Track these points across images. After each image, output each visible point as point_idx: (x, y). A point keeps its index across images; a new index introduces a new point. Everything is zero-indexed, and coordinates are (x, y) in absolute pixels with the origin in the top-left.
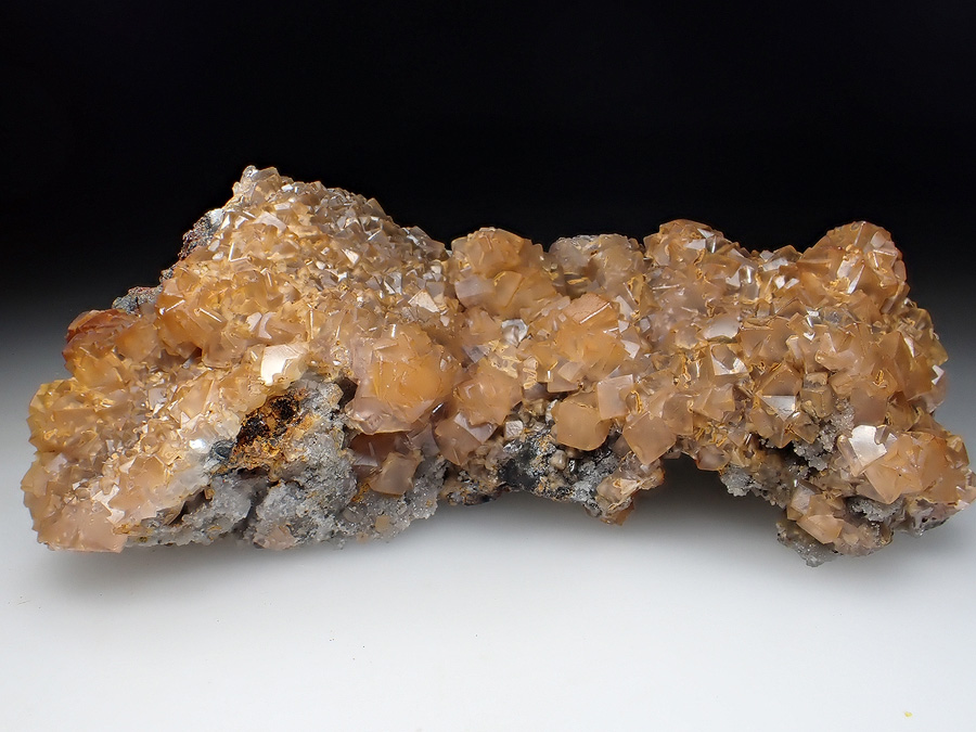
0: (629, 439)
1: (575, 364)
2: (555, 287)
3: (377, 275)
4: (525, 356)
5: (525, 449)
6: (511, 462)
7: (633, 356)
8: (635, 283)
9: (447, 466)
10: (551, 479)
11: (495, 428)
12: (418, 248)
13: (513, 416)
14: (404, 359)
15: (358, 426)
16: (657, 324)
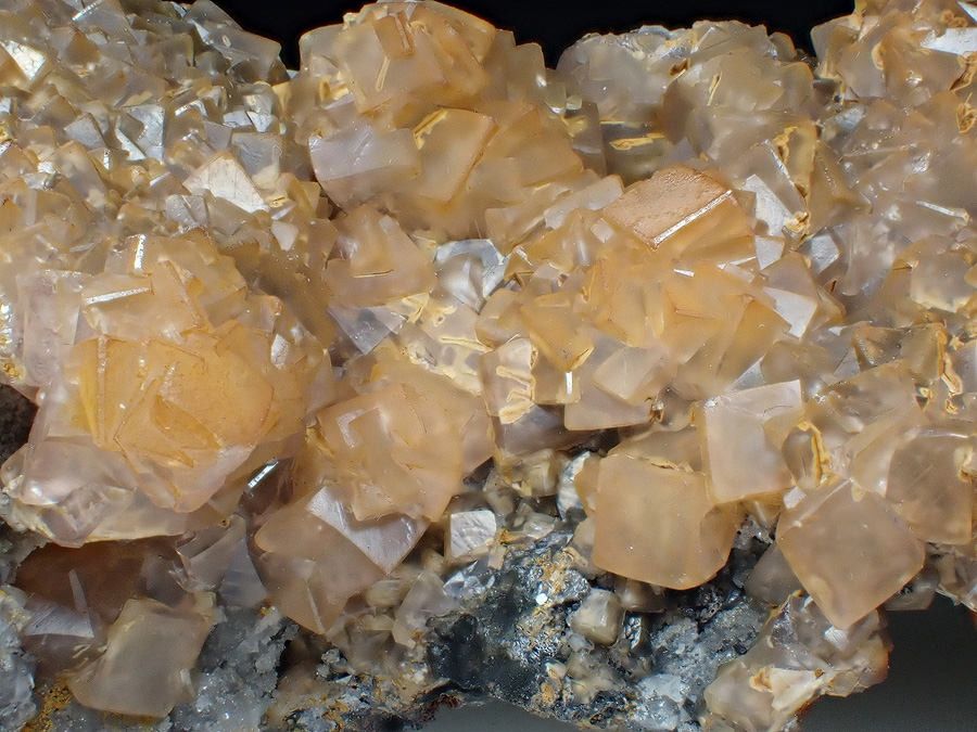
0: (793, 556)
1: (639, 353)
2: (580, 154)
3: (96, 109)
4: (498, 333)
5: (505, 586)
6: (466, 624)
7: (799, 331)
8: (795, 141)
9: (290, 635)
10: (577, 669)
11: (422, 529)
12: (209, 48)
13: (470, 498)
14: (170, 331)
15: (36, 523)
16: (859, 248)
